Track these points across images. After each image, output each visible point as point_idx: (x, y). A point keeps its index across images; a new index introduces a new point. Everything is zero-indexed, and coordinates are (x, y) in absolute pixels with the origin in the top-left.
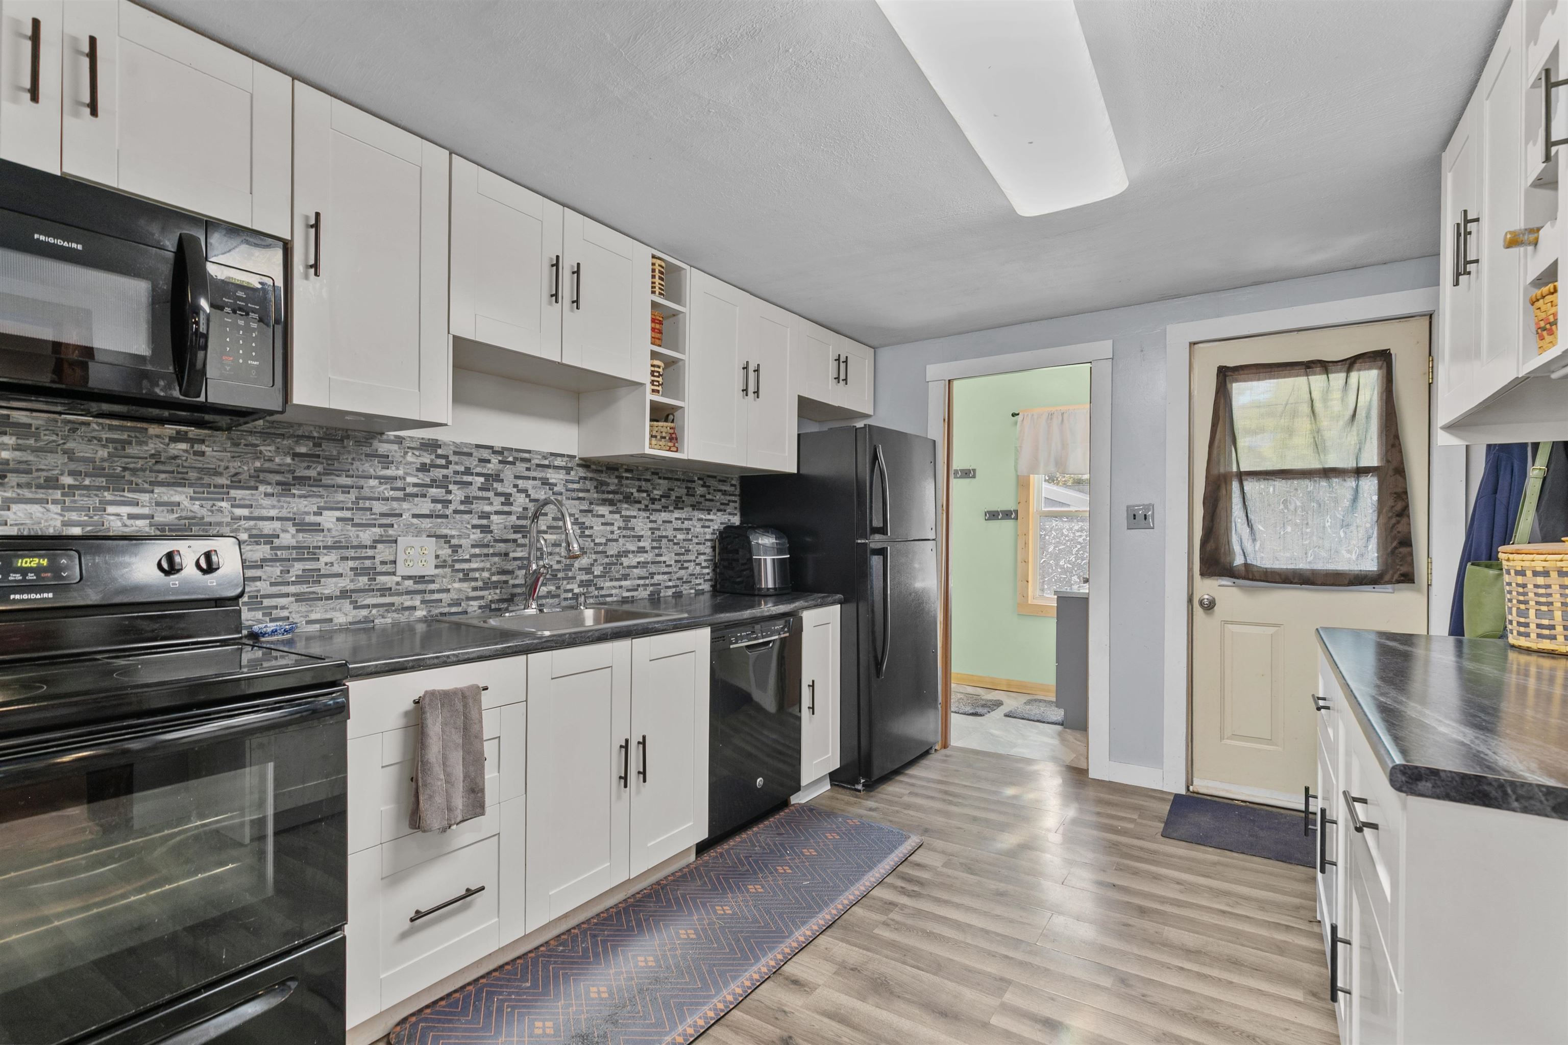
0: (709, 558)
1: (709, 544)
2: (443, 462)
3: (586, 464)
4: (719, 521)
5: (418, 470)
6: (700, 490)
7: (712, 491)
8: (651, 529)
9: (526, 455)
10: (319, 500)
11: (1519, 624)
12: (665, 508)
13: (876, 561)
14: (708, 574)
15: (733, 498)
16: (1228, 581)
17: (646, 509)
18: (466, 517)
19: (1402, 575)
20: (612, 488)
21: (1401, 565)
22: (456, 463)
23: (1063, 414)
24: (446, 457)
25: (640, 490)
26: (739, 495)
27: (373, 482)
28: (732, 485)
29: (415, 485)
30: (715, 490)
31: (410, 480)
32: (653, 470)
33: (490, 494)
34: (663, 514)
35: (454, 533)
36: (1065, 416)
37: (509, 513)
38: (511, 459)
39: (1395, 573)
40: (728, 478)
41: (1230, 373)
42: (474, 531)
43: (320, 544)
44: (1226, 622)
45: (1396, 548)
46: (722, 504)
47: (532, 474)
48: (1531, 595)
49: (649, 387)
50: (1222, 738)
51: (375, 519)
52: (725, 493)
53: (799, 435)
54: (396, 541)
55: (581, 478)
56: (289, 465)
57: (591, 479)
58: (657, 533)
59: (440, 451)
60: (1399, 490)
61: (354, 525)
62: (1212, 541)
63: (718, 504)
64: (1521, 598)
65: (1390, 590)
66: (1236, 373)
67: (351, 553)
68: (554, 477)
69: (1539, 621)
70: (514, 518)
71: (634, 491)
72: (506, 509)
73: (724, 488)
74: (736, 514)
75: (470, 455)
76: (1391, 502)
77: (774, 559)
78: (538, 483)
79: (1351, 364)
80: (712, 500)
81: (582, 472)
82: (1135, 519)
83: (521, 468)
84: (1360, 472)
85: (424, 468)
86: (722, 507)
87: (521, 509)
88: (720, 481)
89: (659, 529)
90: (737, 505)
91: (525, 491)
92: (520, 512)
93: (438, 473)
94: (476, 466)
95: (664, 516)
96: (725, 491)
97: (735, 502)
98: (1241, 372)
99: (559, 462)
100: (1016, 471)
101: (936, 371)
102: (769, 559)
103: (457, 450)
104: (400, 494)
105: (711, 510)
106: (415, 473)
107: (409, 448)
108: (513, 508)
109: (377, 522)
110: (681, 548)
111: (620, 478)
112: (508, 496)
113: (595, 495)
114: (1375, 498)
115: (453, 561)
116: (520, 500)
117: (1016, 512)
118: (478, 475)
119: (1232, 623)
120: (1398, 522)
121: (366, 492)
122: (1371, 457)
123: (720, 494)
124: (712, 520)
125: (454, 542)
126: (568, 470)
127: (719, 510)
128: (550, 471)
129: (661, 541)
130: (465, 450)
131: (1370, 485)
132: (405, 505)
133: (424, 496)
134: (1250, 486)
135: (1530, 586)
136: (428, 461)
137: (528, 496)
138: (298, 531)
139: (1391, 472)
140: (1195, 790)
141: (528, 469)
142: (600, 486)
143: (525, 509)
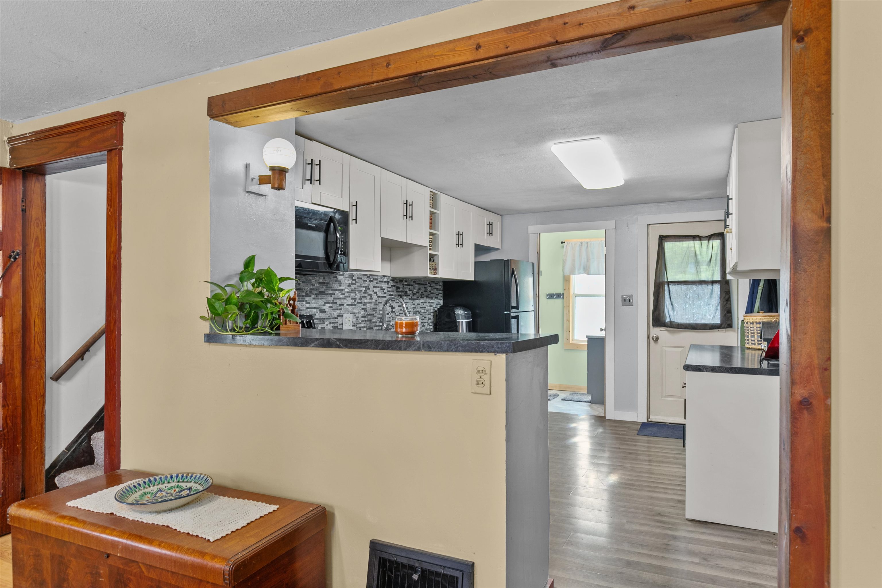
0: (432, 321)
1: (432, 314)
2: (354, 282)
3: (394, 279)
4: (435, 303)
5: (348, 286)
6: (429, 289)
7: (433, 289)
8: (413, 308)
9: (376, 277)
10: (325, 300)
12: (418, 298)
13: (514, 322)
14: (432, 329)
15: (440, 292)
16: (663, 328)
17: (411, 299)
18: (360, 305)
19: (728, 325)
20: (401, 289)
21: (728, 321)
22: (358, 283)
24: (355, 280)
25: (410, 290)
26: (443, 290)
27: (337, 292)
28: (440, 285)
29: (348, 292)
30: (434, 288)
31: (347, 290)
32: (414, 281)
33: (366, 295)
34: (417, 300)
35: (357, 312)
36: (588, 244)
37: (371, 303)
38: (372, 279)
39: (725, 324)
40: (438, 282)
41: (663, 238)
42: (362, 310)
43: (325, 317)
44: (663, 346)
45: (726, 314)
46: (437, 295)
47: (378, 285)
49: (429, 248)
50: (661, 397)
51: (338, 307)
52: (437, 289)
53: (475, 262)
54: (343, 316)
55: (392, 286)
56: (318, 287)
57: (395, 286)
59: (354, 278)
60: (727, 290)
61: (333, 309)
62: (657, 311)
63: (435, 295)
65: (725, 331)
66: (666, 238)
67: (332, 321)
68: (385, 286)
69: (758, 339)
70: (373, 304)
71: (408, 290)
72: (371, 301)
73: (437, 287)
74: (441, 300)
75: (361, 278)
76: (724, 295)
77: (466, 321)
78: (379, 289)
79: (710, 237)
80: (433, 293)
81: (391, 283)
82: (625, 301)
83: (375, 283)
84: (713, 282)
85: (350, 285)
86: (437, 296)
87: (375, 301)
88: (436, 284)
89: (416, 308)
90: (442, 295)
91: (375, 293)
92: (375, 302)
93: (353, 287)
94: (363, 283)
95: (417, 301)
96: (438, 288)
97: (441, 293)
98: (668, 238)
99: (386, 279)
100: (563, 272)
101: (532, 229)
102: (464, 321)
103: (358, 277)
104: (343, 296)
105: (433, 298)
106: (348, 288)
107: (346, 277)
108: (373, 301)
109: (338, 308)
110: (423, 316)
111: (403, 285)
112: (371, 295)
113: (396, 293)
114: (719, 293)
115: (357, 324)
116: (375, 296)
117: (563, 294)
118: (364, 287)
119: (665, 347)
120: (727, 303)
121: (336, 296)
122: (717, 277)
123: (435, 290)
124: (433, 303)
125: (357, 315)
126: (388, 282)
127: (436, 298)
128: (383, 283)
129: (416, 313)
130: (360, 277)
131: (717, 288)
132: (345, 301)
133: (350, 297)
134: (672, 287)
136: (350, 282)
137: (377, 295)
138: (320, 312)
139: (724, 283)
140: (651, 420)
141: (377, 283)
142: (397, 289)
143: (376, 301)
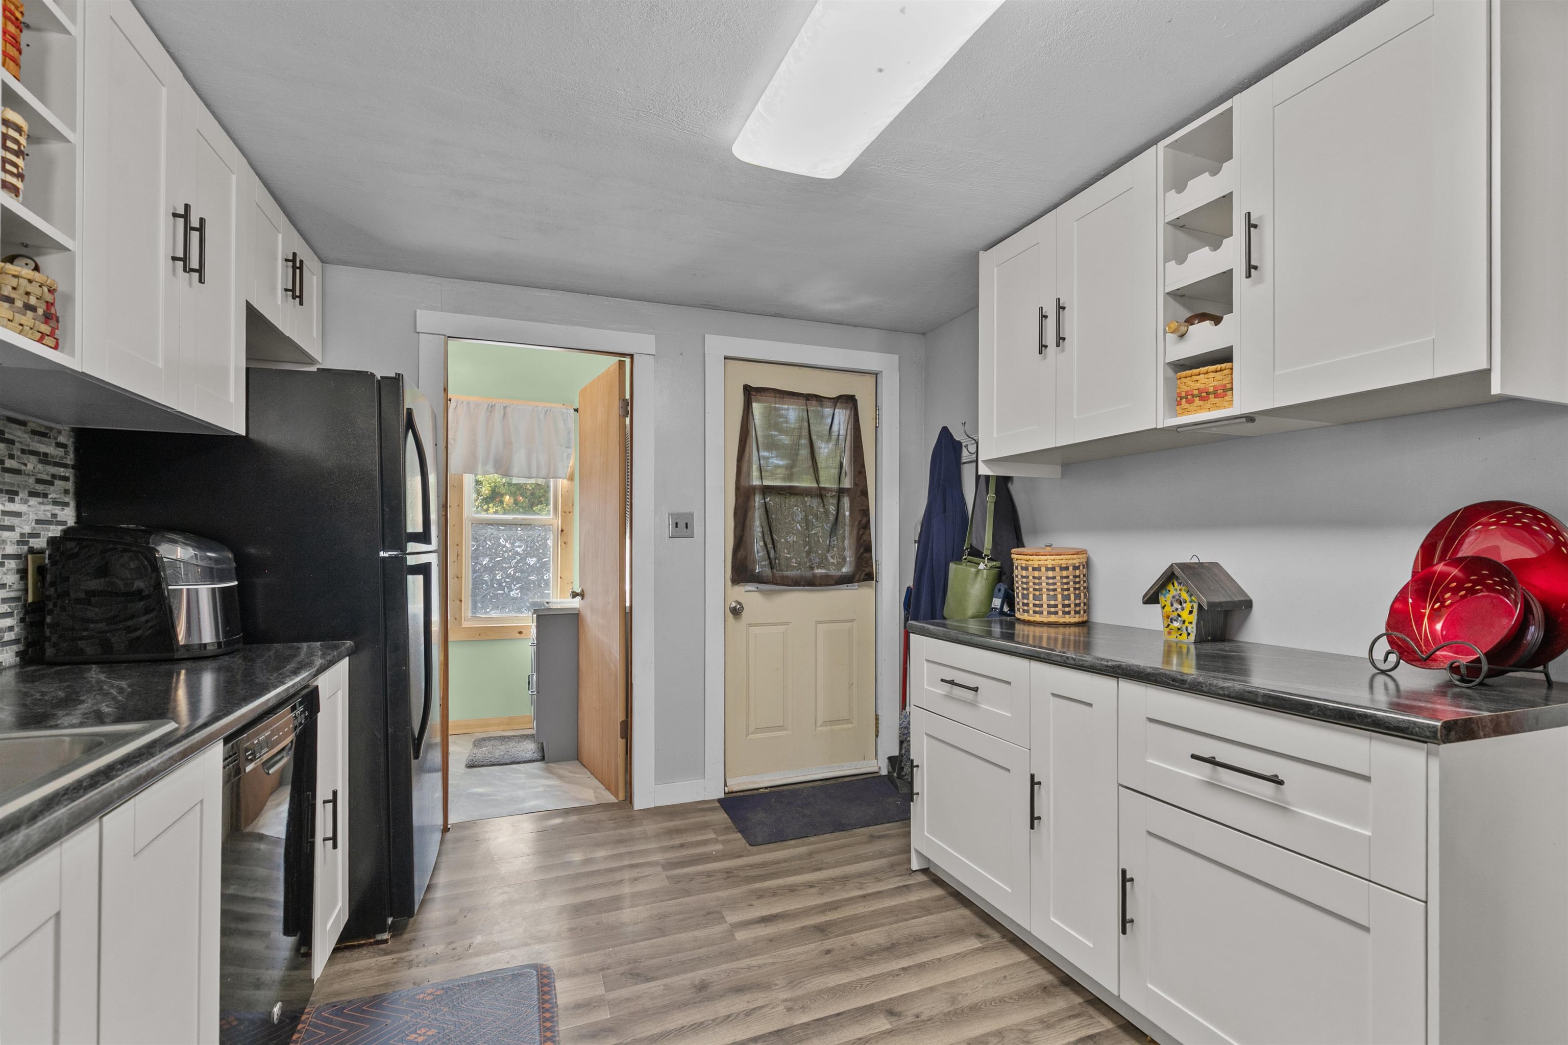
1: (12, 564)
4: (33, 517)
7: (17, 453)
11: (1035, 605)
14: (11, 628)
15: (61, 471)
16: (753, 586)
19: (866, 575)
21: (866, 567)
23: (505, 408)
26: (73, 467)
28: (59, 445)
30: (23, 451)
36: (508, 409)
39: (861, 574)
40: (51, 429)
41: (754, 393)
44: (750, 625)
45: (862, 553)
46: (39, 481)
48: (1044, 584)
50: (748, 735)
52: (44, 459)
60: (864, 508)
62: (742, 549)
63: (31, 480)
64: (1037, 587)
65: (857, 587)
66: (759, 394)
73: (43, 449)
74: (66, 504)
76: (858, 519)
77: (213, 589)
79: (835, 402)
80: (17, 472)
84: (840, 492)
86: (40, 488)
88: (39, 432)
90: (70, 485)
96: (45, 455)
97: (66, 479)
98: (767, 394)
101: (427, 319)
102: (204, 591)
105: (16, 493)
114: (848, 513)
119: (755, 625)
120: (862, 534)
122: (847, 481)
123: (34, 459)
124: (18, 515)
127: (33, 494)
131: (847, 503)
135: (1044, 578)
139: (859, 494)
140: (730, 790)
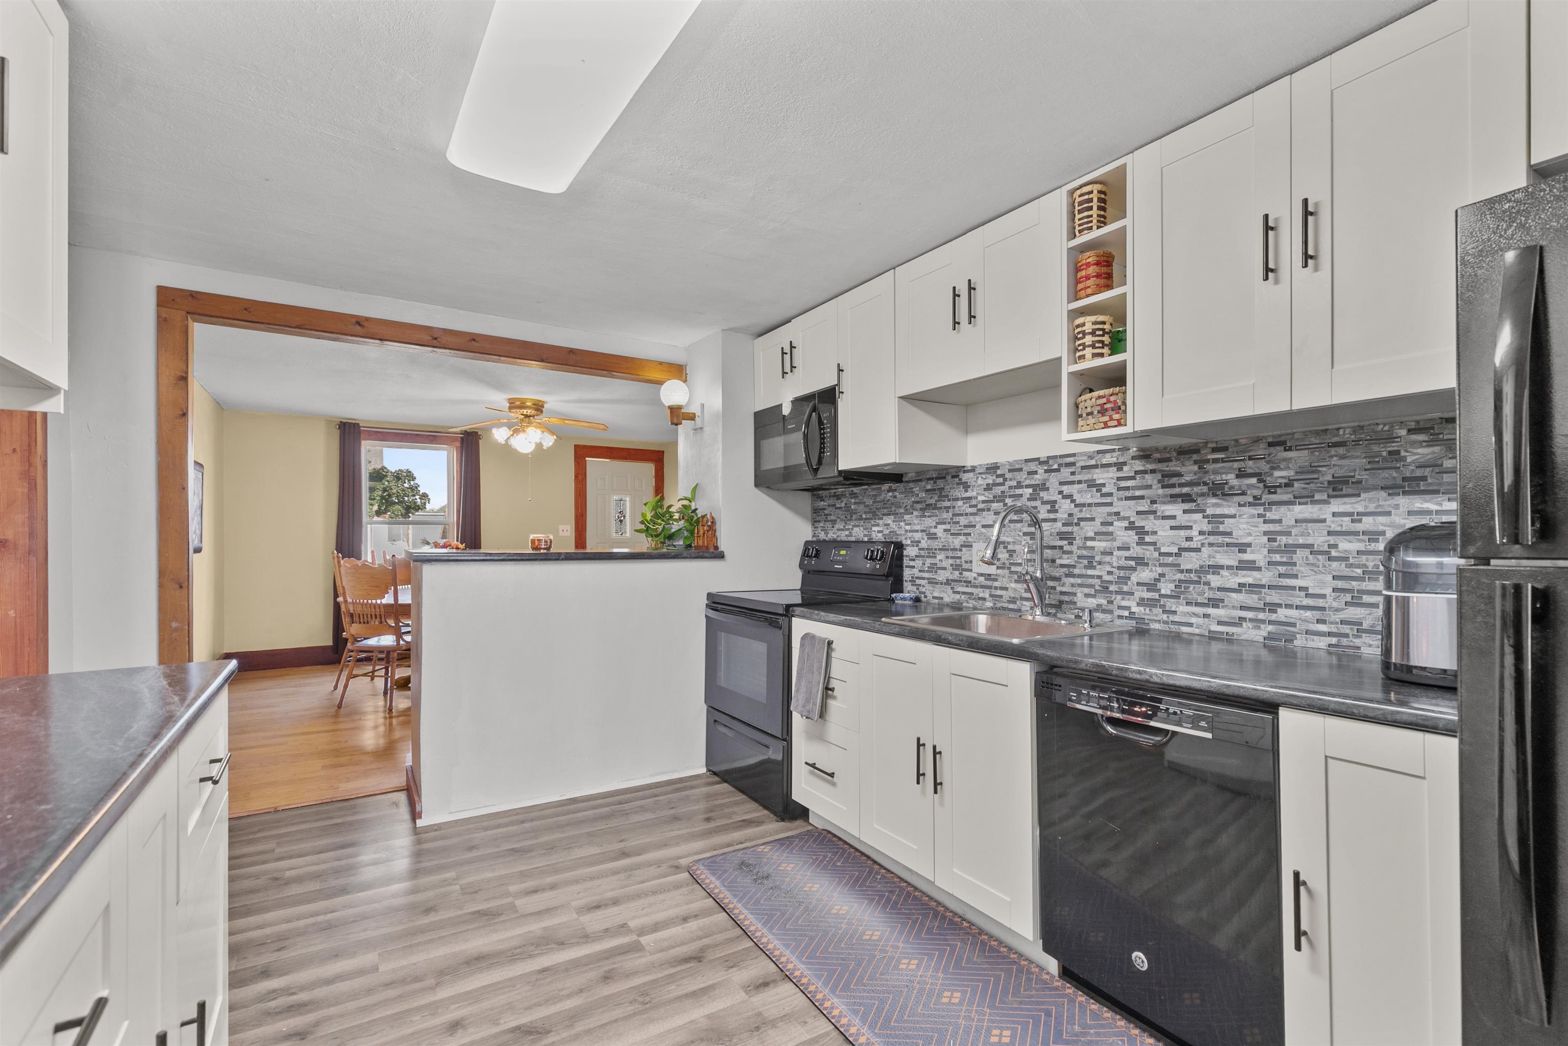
2: (1000, 480)
5: (985, 490)
8: (1265, 533)
9: (1071, 460)
10: (936, 518)
12: (1306, 498)
17: (1257, 501)
18: (1019, 525)
20: (1188, 478)
22: (1011, 480)
24: (1002, 476)
25: (1241, 474)
27: (960, 503)
29: (983, 502)
31: (981, 498)
32: (1270, 440)
33: (1037, 503)
34: (1297, 508)
35: (1010, 540)
37: (1055, 520)
38: (1056, 466)
42: (1025, 538)
43: (937, 547)
47: (1077, 478)
51: (961, 530)
54: (971, 546)
55: (1136, 472)
56: (924, 498)
57: (1153, 471)
58: (1283, 540)
59: (999, 472)
61: (952, 534)
67: (950, 554)
68: (1100, 476)
70: (1059, 524)
71: (1231, 477)
72: (1052, 516)
75: (1021, 470)
78: (1084, 486)
83: (1065, 473)
85: (988, 488)
87: (1066, 516)
89: (1288, 534)
91: (1070, 497)
92: (1066, 519)
93: (998, 490)
94: (1026, 479)
103: (1011, 468)
104: (974, 510)
106: (983, 492)
107: (979, 473)
108: (1058, 515)
109: (962, 532)
110: (1351, 566)
111: (1201, 463)
112: (1053, 503)
113: (1160, 491)
115: (1010, 564)
116: (1065, 506)
118: (1027, 486)
121: (957, 511)
125: (1010, 547)
128: (1097, 471)
129: (1295, 552)
130: (1017, 466)
132: (978, 518)
133: (989, 510)
136: (991, 482)
137: (1073, 501)
138: (928, 539)
141: (1073, 473)
142: (1167, 479)
143: (1070, 515)
